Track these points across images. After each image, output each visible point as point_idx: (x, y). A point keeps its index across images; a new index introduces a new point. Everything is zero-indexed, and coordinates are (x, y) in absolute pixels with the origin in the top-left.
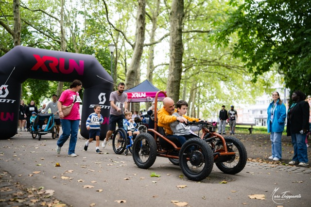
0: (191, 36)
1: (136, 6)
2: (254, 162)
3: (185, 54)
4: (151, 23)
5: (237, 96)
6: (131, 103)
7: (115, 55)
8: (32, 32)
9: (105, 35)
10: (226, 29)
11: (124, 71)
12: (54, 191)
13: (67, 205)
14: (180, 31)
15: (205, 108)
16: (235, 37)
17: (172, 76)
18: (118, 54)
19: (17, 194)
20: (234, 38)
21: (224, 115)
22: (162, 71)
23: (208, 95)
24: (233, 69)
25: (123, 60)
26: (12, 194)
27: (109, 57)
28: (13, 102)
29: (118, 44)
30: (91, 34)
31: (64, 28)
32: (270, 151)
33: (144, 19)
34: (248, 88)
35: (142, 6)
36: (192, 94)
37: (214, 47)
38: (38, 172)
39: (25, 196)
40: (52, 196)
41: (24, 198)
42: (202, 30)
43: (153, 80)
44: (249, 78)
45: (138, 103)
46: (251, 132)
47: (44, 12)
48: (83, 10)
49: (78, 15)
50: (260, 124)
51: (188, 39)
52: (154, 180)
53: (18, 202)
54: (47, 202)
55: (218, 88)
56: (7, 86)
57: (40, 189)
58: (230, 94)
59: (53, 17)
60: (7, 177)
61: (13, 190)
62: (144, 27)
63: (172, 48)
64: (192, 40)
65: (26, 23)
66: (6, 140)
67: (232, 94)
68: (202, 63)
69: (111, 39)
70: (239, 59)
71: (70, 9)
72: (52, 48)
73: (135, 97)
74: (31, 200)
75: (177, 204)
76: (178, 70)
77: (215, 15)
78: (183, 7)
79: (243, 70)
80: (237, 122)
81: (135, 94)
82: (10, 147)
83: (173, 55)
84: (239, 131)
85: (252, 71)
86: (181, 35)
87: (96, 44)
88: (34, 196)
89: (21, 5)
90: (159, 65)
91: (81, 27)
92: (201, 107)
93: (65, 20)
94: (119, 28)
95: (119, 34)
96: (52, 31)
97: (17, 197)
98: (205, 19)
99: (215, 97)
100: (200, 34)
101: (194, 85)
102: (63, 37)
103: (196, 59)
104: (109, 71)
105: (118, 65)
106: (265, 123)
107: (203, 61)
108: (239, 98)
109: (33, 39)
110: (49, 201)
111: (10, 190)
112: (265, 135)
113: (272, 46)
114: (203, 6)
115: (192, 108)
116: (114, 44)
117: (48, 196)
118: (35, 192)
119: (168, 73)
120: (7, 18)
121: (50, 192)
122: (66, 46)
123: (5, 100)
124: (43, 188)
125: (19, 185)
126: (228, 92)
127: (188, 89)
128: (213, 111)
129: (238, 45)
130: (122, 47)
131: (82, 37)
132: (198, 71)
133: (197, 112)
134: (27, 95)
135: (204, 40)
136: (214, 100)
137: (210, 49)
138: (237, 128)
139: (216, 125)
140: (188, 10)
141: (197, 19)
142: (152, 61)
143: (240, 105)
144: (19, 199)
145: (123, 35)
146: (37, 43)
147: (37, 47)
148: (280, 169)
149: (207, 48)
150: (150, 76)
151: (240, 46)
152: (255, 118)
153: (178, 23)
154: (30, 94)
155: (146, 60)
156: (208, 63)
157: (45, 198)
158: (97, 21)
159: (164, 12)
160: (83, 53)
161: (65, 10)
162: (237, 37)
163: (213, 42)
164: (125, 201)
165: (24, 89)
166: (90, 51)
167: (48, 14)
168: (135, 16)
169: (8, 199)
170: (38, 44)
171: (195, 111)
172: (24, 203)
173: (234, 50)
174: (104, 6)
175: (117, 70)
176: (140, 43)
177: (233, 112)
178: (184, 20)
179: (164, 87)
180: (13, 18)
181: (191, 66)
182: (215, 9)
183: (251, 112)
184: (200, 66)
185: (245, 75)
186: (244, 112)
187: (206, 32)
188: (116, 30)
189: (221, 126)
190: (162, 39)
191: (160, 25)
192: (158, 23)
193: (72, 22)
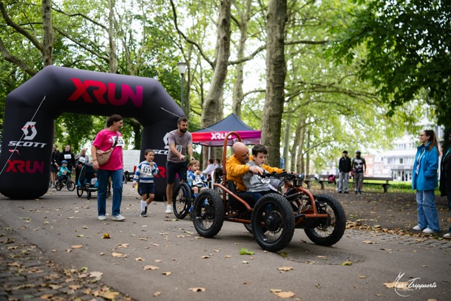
0: (298, 49)
1: (216, 6)
2: (391, 233)
3: (288, 76)
4: (238, 30)
5: (365, 136)
6: (209, 148)
7: (187, 79)
8: (69, 45)
9: (172, 49)
10: (349, 38)
11: (200, 102)
12: (102, 274)
13: (121, 293)
14: (281, 43)
15: (318, 154)
16: (363, 51)
17: (270, 108)
18: (191, 76)
19: (50, 278)
20: (361, 52)
21: (345, 165)
22: (255, 101)
23: (322, 136)
24: (359, 97)
25: (198, 85)
26: (43, 278)
27: (178, 81)
28: (42, 146)
29: (191, 62)
30: (153, 48)
31: (114, 40)
32: (416, 218)
33: (229, 26)
34: (381, 125)
35: (226, 7)
36: (298, 134)
37: (331, 65)
38: (79, 246)
39: (62, 280)
40: (100, 281)
41: (60, 284)
42: (313, 40)
43: (242, 113)
44: (383, 109)
45: (220, 148)
46: (385, 190)
47: (85, 17)
48: (141, 13)
49: (133, 21)
50: (399, 178)
51: (293, 54)
52: (245, 260)
53: (51, 288)
54: (92, 289)
55: (337, 125)
56: (34, 123)
57: (82, 271)
58: (354, 135)
59: (98, 24)
60: (35, 252)
61: (44, 272)
62: (229, 36)
63: (270, 67)
64: (299, 54)
65: (60, 33)
66: (34, 201)
67: (357, 134)
68: (313, 88)
69: (181, 55)
70: (368, 82)
71: (122, 12)
72: (97, 69)
73: (216, 138)
74: (70, 286)
75: (280, 295)
76: (278, 99)
77: (332, 18)
78: (286, 6)
79: (374, 99)
80: (365, 176)
81: (216, 134)
82: (39, 210)
83: (271, 77)
84: (369, 189)
85: (388, 100)
86: (283, 48)
87: (159, 61)
88: (74, 281)
89: (54, 7)
90: (250, 92)
91: (139, 37)
92: (312, 153)
93: (116, 29)
94: (192, 39)
95: (192, 48)
96: (97, 44)
97: (50, 282)
98: (317, 24)
99: (333, 139)
100: (311, 45)
101: (301, 121)
102: (112, 53)
103: (305, 83)
104: (178, 101)
105: (191, 93)
106: (407, 177)
107: (314, 86)
108: (368, 140)
109: (71, 56)
110: (95, 288)
111: (40, 271)
112: (407, 194)
113: (417, 63)
114: (315, 5)
115: (299, 155)
116: (184, 61)
117: (94, 281)
118: (75, 275)
119: (263, 104)
120: (34, 26)
121: (97, 275)
122: (117, 65)
123: (31, 144)
124: (86, 268)
125: (52, 265)
126: (352, 132)
127: (294, 126)
128: (329, 158)
129: (366, 61)
130: (196, 66)
131: (139, 52)
132: (307, 100)
133: (305, 161)
134: (62, 136)
135: (317, 54)
136: (331, 143)
137: (325, 68)
138: (365, 183)
139: (334, 179)
140: (292, 11)
141: (306, 24)
142: (240, 86)
143: (370, 150)
144: (53, 284)
145: (199, 49)
146: (75, 62)
147: (75, 67)
148: (431, 245)
149: (320, 67)
150: (237, 108)
151: (370, 63)
152: (392, 170)
153: (278, 30)
154: (65, 134)
155: (232, 85)
156: (322, 89)
157: (89, 283)
158: (161, 29)
159: (258, 15)
160: (141, 76)
161: (115, 13)
162: (365, 50)
163: (330, 58)
164: (203, 290)
165: (57, 126)
166: (151, 72)
167: (91, 21)
168: (216, 20)
169: (38, 283)
170: (77, 63)
171: (302, 158)
172: (60, 290)
173: (360, 69)
174: (171, 7)
175: (190, 100)
176: (224, 60)
177: (360, 161)
178: (286, 26)
179: (257, 124)
180: (42, 26)
181: (297, 94)
182: (332, 9)
183: (386, 161)
184: (310, 94)
185: (377, 106)
186: (376, 161)
187: (319, 43)
188: (189, 41)
189: (342, 181)
190: (254, 54)
191: (252, 34)
192: (248, 30)
193: (125, 31)
